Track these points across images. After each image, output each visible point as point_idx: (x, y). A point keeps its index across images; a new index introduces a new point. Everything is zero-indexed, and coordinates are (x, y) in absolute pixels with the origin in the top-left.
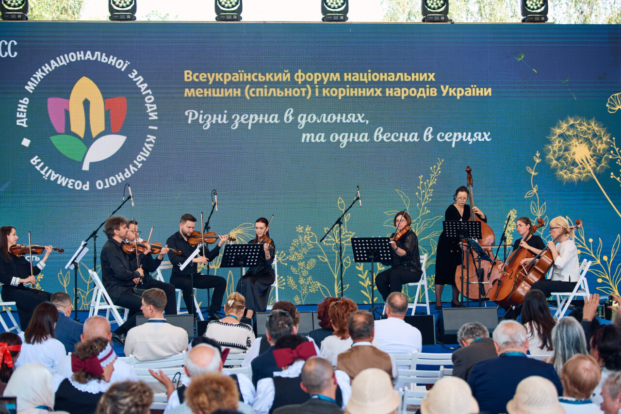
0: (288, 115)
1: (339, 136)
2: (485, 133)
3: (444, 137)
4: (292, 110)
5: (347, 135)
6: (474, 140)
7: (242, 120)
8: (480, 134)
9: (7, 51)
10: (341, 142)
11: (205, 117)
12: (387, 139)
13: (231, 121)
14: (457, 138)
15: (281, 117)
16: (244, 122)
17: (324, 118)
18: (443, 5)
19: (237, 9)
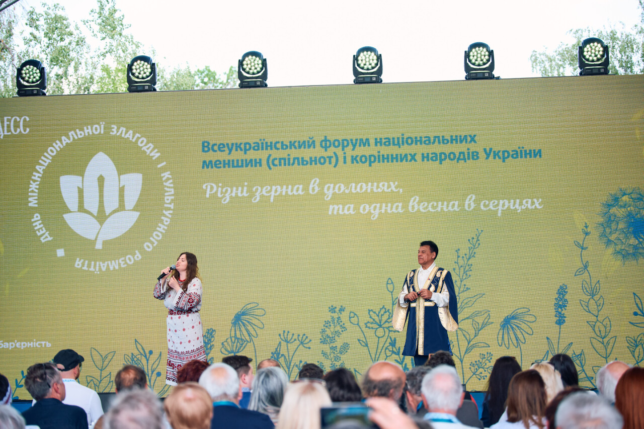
0: (314, 186)
1: (370, 207)
2: (535, 200)
3: (488, 205)
4: (318, 181)
5: (378, 205)
6: (523, 207)
7: (264, 193)
8: (530, 201)
9: (19, 128)
10: (372, 214)
11: (224, 191)
12: (424, 209)
13: (252, 195)
14: (504, 205)
15: (306, 189)
16: (266, 194)
17: (353, 187)
18: (488, 61)
19: (263, 74)
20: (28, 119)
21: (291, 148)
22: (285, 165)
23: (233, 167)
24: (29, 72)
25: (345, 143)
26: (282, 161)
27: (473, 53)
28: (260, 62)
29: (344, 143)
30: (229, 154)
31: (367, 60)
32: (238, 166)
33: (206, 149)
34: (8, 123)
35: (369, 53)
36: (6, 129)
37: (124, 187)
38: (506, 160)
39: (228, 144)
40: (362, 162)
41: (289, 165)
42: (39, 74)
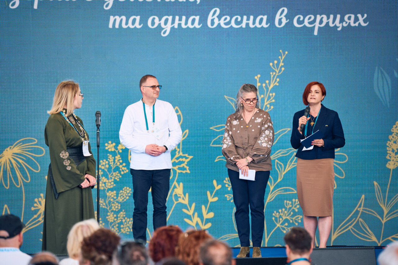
1: (160, 20)
2: (359, 16)
3: (303, 21)
5: (170, 18)
6: (345, 25)
8: (353, 16)
10: (163, 29)
12: (226, 24)
14: (321, 22)
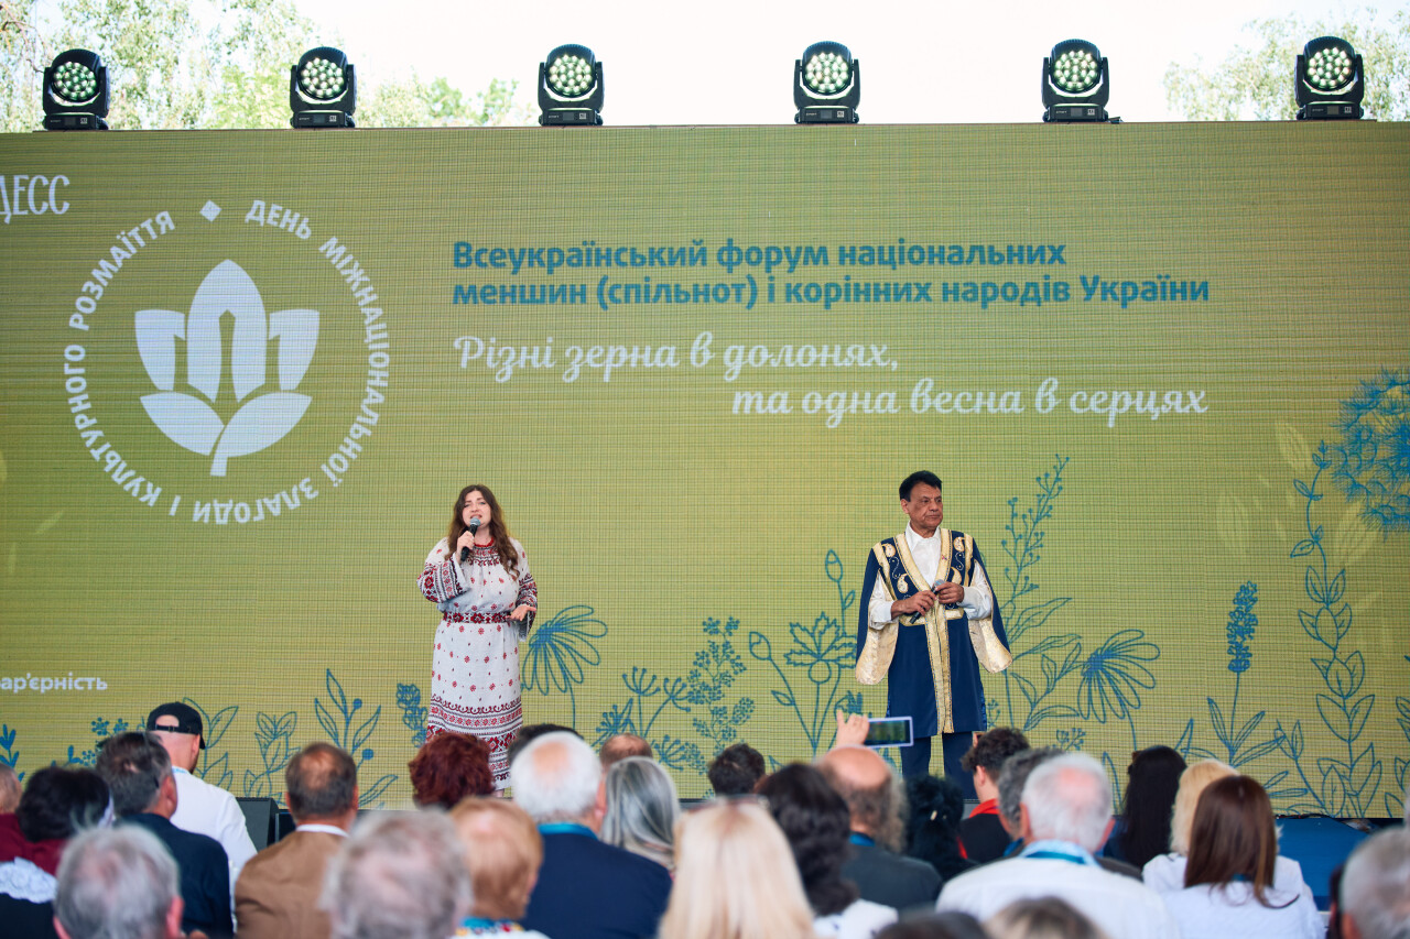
0: (701, 349)
1: (824, 399)
2: (1191, 394)
3: (1086, 403)
4: (710, 336)
5: (843, 395)
6: (1165, 410)
7: (590, 360)
8: (1179, 395)
9: (47, 200)
10: (830, 415)
11: (500, 354)
13: (563, 363)
14: (1120, 404)
15: (683, 354)
16: (593, 365)
17: (789, 355)
18: (1095, 81)
19: (592, 97)
20: (66, 182)
21: (652, 264)
22: (637, 301)
23: (523, 301)
24: (72, 76)
25: (774, 256)
26: (633, 294)
27: (1063, 64)
28: (588, 69)
29: (768, 257)
30: (514, 273)
31: (827, 71)
32: (533, 301)
33: (463, 260)
34: (23, 189)
35: (831, 56)
36: (16, 203)
37: (277, 339)
38: (1131, 304)
39: (511, 251)
40: (811, 300)
41: (647, 301)
42: (93, 83)
